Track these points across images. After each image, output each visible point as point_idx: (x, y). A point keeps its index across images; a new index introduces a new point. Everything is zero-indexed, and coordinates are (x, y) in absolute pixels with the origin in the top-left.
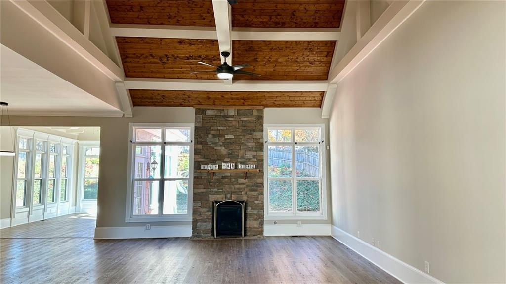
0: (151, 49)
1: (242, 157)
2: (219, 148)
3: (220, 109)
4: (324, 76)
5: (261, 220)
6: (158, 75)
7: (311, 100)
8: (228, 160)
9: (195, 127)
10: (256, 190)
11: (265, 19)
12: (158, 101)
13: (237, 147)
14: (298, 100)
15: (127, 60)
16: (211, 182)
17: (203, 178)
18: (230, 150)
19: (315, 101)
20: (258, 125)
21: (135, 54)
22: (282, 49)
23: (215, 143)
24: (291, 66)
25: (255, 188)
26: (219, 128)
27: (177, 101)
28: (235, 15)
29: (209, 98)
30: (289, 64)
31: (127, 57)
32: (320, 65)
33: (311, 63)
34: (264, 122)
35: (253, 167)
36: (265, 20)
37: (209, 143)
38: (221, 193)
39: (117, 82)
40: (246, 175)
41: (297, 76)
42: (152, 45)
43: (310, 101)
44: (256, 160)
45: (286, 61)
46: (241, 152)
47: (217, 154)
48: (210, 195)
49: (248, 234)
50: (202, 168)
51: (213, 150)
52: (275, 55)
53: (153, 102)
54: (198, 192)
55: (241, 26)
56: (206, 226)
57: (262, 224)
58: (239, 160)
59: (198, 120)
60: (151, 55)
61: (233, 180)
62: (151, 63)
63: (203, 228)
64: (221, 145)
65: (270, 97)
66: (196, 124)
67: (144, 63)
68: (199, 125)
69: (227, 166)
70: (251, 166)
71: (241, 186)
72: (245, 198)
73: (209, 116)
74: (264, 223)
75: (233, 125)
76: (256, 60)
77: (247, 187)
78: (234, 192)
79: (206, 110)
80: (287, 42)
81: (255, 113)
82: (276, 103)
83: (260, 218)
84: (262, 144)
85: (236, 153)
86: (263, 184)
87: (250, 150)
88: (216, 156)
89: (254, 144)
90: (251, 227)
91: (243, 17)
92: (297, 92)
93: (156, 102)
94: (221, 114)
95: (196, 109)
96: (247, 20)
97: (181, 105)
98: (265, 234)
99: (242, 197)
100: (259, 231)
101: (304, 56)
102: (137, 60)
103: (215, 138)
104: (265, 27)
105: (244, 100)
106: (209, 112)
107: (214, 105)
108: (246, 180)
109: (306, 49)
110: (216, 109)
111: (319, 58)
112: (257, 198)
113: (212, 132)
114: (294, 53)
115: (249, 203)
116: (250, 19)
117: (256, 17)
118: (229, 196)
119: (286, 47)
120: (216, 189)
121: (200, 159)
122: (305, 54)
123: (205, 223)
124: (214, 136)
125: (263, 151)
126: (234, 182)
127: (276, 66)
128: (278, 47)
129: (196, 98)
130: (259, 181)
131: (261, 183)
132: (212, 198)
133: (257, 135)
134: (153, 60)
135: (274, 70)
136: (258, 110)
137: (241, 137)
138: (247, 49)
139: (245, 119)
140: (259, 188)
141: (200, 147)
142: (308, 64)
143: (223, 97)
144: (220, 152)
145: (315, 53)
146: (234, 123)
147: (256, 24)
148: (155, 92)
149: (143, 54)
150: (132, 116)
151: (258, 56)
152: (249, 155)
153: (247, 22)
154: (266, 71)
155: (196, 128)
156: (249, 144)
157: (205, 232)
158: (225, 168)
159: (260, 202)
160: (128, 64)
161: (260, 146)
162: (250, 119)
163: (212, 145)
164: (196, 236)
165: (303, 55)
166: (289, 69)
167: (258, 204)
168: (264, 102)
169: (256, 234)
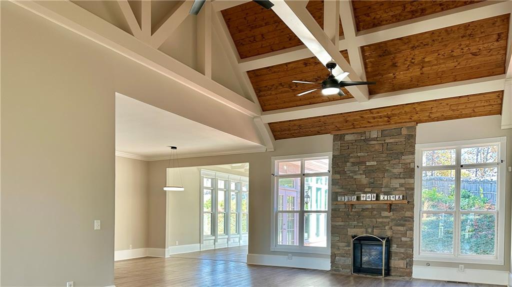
0: (279, 78)
1: (386, 187)
2: (359, 177)
3: (361, 132)
4: (500, 69)
5: (410, 261)
6: (291, 104)
7: (484, 106)
8: (369, 190)
9: (333, 155)
10: (403, 225)
11: (398, 10)
12: (296, 131)
13: (379, 174)
14: (463, 109)
15: (261, 93)
16: (350, 215)
17: (341, 210)
18: (371, 178)
19: (491, 107)
20: (408, 146)
21: (266, 87)
22: (427, 45)
23: (355, 172)
24: (444, 63)
25: (402, 222)
26: (359, 154)
27: (314, 129)
28: (358, 16)
29: (347, 121)
30: (441, 61)
31: (260, 91)
32: (489, 54)
33: (474, 54)
34: (416, 142)
35: (399, 197)
36: (397, 12)
37: (347, 172)
38: (361, 227)
39: (255, 117)
40: (391, 207)
41: (456, 76)
42: (279, 74)
43: (483, 108)
44: (404, 189)
45: (437, 59)
46: (385, 181)
47: (357, 183)
48: (349, 229)
49: (392, 274)
50: (339, 199)
51: (352, 180)
52: (418, 54)
53: (291, 134)
54: (336, 226)
55: (368, 28)
56: (345, 261)
57: (410, 264)
58: (383, 190)
59: (336, 148)
60: (281, 84)
61: (375, 212)
62: (282, 92)
63: (341, 262)
64: (361, 174)
65: (422, 110)
66: (333, 152)
67: (276, 94)
68: (337, 153)
69: (368, 197)
70: (397, 197)
71: (385, 220)
72: (389, 234)
73: (348, 142)
74: (414, 263)
75: (376, 150)
76: (394, 65)
77: (392, 221)
78: (377, 227)
79: (344, 135)
80: (433, 32)
81: (404, 132)
82: (433, 116)
83: (407, 257)
84: (413, 170)
85: (379, 182)
86: (412, 218)
87: (396, 178)
88: (356, 186)
89: (402, 170)
90: (396, 267)
91: (369, 16)
92: (460, 97)
93: (294, 133)
94: (362, 138)
95: (334, 135)
96: (374, 18)
97: (319, 133)
98: (414, 276)
99: (386, 232)
100: (406, 272)
101: (462, 47)
102: (269, 92)
103: (355, 166)
104: (399, 20)
105: (389, 118)
106: (348, 138)
107: (354, 128)
108: (391, 213)
109: (462, 37)
110: (356, 133)
111: (486, 45)
112: (405, 235)
113: (352, 160)
114: (446, 45)
115: (394, 240)
116: (378, 16)
117: (385, 12)
118: (370, 230)
119: (434, 40)
120: (355, 223)
121: (337, 190)
122: (463, 43)
123: (344, 258)
124: (354, 164)
125: (414, 178)
126: (376, 215)
127: (423, 67)
128: (422, 43)
129: (333, 123)
130: (408, 214)
131: (410, 217)
132: (352, 232)
133: (406, 158)
134: (283, 89)
135: (421, 74)
136: (408, 128)
137: (385, 163)
138: (381, 54)
139: (391, 141)
140: (407, 223)
141: (338, 176)
142: (470, 56)
143: (362, 117)
144: (360, 181)
145: (478, 39)
146: (377, 147)
147: (386, 21)
148: (292, 123)
149: (273, 85)
150: (273, 150)
151: (396, 60)
152: (395, 183)
153: (376, 20)
154: (411, 77)
155: (334, 157)
156: (396, 171)
157: (344, 267)
158: (365, 199)
159: (408, 239)
160: (262, 98)
161: (410, 172)
162: (397, 140)
163: (351, 175)
164: (335, 270)
165: (460, 45)
166: (443, 67)
167: (406, 241)
168: (415, 117)
169: (402, 275)
